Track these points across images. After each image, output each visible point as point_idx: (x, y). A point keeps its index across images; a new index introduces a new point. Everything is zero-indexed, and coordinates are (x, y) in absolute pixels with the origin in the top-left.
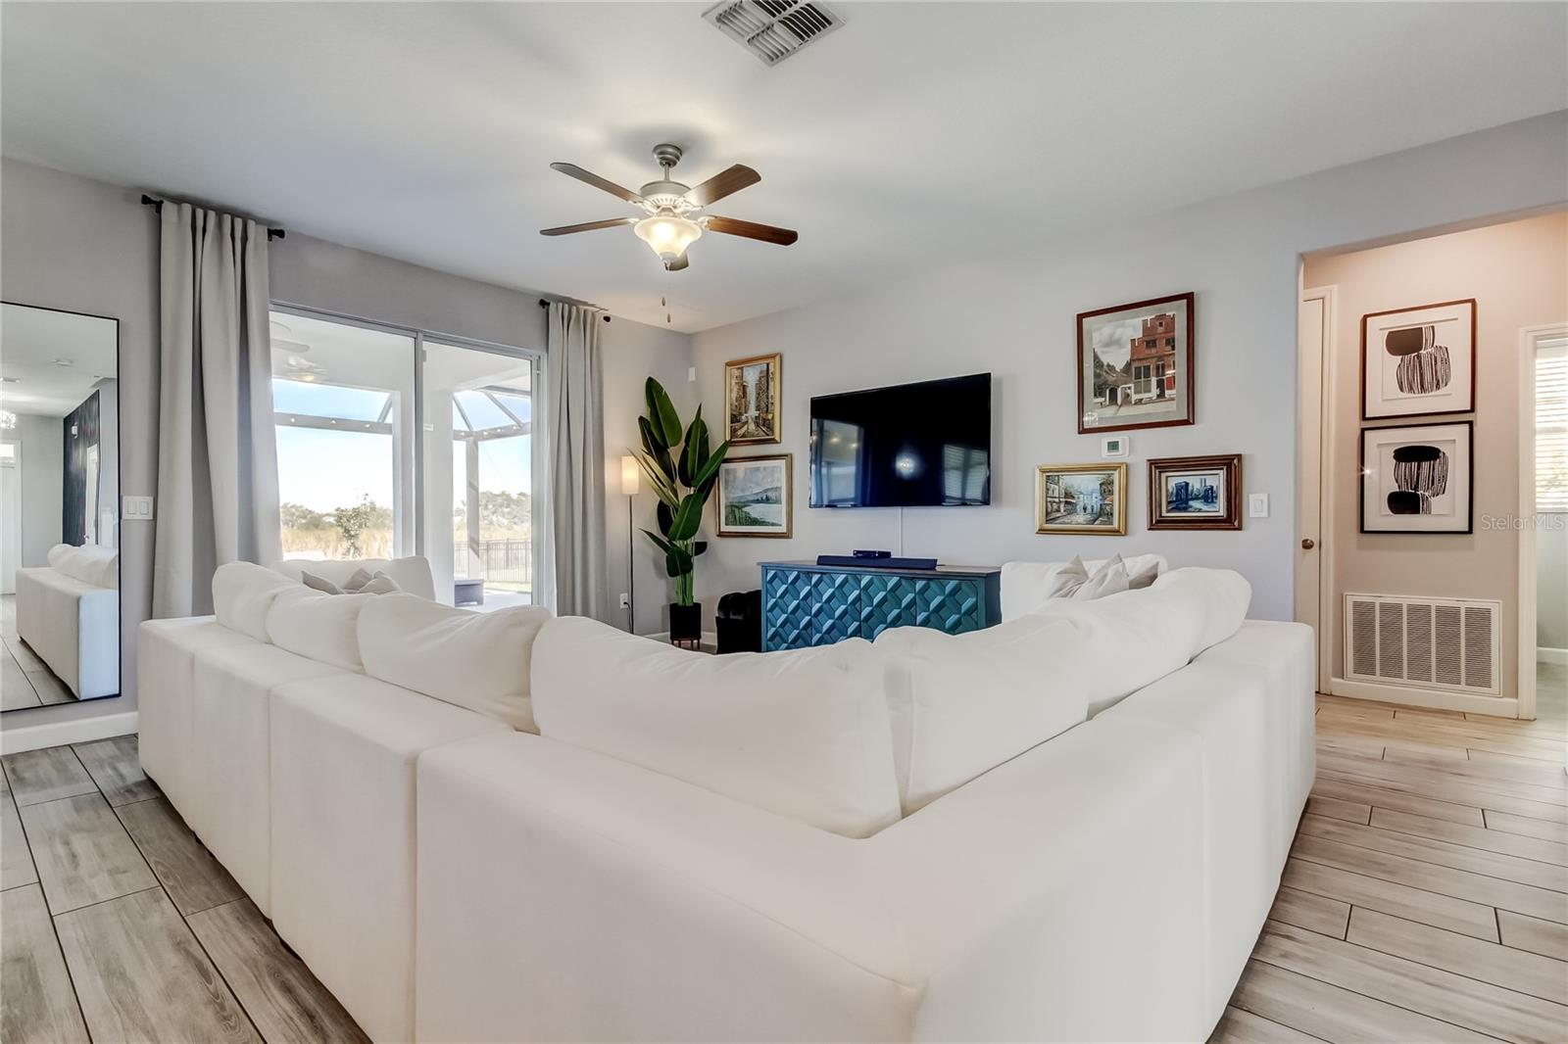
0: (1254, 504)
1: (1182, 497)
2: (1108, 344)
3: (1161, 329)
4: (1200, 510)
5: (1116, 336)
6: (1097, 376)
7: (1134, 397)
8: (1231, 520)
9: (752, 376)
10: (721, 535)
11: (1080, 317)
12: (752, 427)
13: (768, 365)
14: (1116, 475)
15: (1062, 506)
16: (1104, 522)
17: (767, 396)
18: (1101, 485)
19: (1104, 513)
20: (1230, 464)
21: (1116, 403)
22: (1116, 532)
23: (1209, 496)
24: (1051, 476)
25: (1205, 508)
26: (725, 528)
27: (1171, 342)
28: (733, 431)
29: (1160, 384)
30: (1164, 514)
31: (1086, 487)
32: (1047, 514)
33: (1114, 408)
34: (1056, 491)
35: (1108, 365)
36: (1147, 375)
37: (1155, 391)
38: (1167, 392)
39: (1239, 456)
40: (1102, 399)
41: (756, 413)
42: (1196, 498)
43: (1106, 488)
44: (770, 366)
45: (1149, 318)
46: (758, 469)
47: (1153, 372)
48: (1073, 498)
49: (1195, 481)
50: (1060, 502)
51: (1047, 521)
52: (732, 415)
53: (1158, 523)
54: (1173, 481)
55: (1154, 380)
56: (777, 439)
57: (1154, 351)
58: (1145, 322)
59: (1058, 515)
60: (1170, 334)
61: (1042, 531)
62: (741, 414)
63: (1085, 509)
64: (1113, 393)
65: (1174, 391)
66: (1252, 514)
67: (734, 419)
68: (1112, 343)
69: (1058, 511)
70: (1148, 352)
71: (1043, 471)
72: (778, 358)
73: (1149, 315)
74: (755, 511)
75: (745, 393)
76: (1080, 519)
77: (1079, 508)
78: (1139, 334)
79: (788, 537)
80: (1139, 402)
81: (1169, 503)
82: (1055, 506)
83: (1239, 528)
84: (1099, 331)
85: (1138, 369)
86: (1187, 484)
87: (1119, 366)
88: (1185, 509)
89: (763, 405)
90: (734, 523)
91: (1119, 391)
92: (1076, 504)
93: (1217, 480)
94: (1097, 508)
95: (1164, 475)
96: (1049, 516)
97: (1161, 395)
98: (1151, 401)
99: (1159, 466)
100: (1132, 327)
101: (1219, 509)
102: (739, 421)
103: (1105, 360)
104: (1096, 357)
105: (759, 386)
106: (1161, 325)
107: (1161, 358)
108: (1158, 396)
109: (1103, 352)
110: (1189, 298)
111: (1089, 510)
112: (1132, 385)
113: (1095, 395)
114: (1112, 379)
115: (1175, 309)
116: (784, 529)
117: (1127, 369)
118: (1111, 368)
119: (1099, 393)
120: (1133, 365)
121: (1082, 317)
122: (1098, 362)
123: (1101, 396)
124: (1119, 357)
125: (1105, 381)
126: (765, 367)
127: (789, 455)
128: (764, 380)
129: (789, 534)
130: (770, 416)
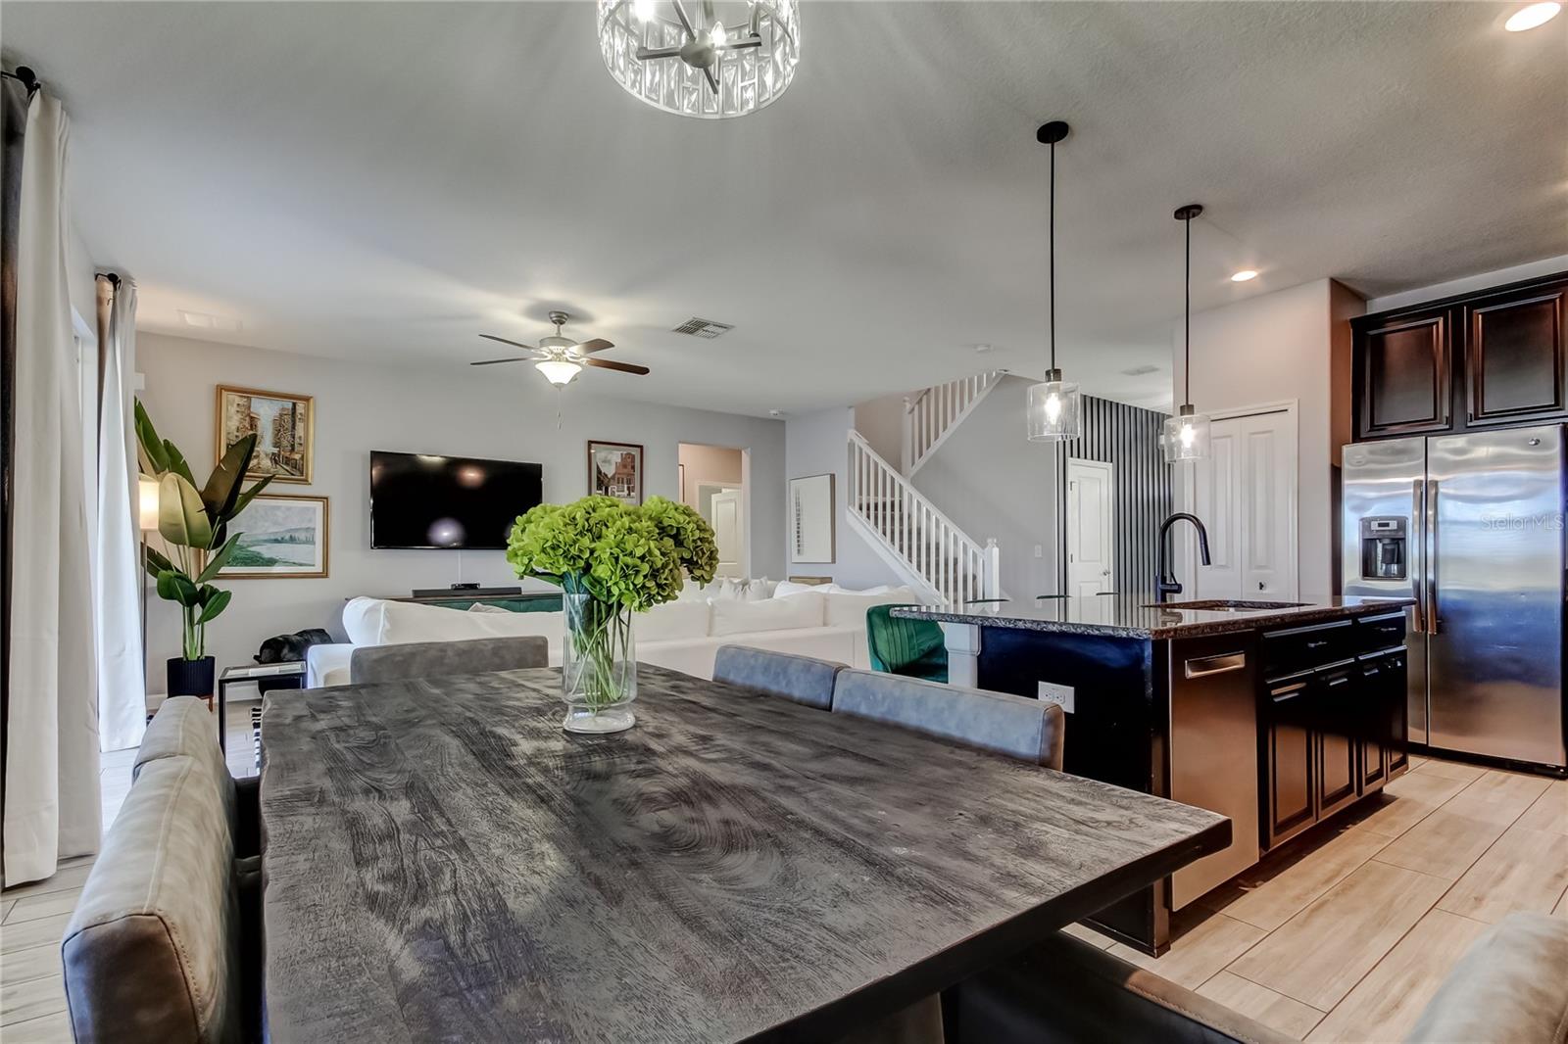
2: (604, 461)
3: (629, 460)
5: (609, 458)
6: (599, 477)
7: (617, 493)
9: (266, 413)
12: (267, 463)
13: (294, 405)
17: (293, 436)
27: (633, 468)
29: (629, 488)
35: (604, 473)
37: (626, 492)
38: (632, 494)
40: (601, 491)
41: (275, 450)
45: (625, 453)
46: (279, 508)
47: (625, 480)
52: (228, 445)
55: (626, 486)
56: (311, 481)
57: (626, 470)
58: (622, 455)
60: (633, 464)
64: (607, 489)
65: (635, 493)
68: (606, 461)
70: (623, 470)
72: (308, 400)
73: (625, 451)
74: (271, 551)
75: (253, 425)
78: (619, 460)
79: (321, 578)
80: (619, 496)
84: (600, 454)
85: (619, 478)
87: (610, 475)
89: (286, 444)
90: (234, 564)
91: (610, 488)
97: (629, 494)
98: (624, 497)
100: (617, 456)
103: (603, 470)
104: (598, 467)
105: (278, 423)
106: (629, 458)
107: (629, 475)
109: (602, 466)
112: (616, 487)
113: (598, 489)
114: (606, 481)
115: (635, 452)
116: (318, 568)
117: (613, 477)
118: (606, 475)
119: (599, 487)
120: (617, 476)
121: (590, 442)
122: (599, 472)
123: (601, 489)
124: (609, 471)
125: (602, 482)
126: (290, 406)
127: (327, 498)
128: (288, 419)
129: (324, 574)
130: (297, 457)
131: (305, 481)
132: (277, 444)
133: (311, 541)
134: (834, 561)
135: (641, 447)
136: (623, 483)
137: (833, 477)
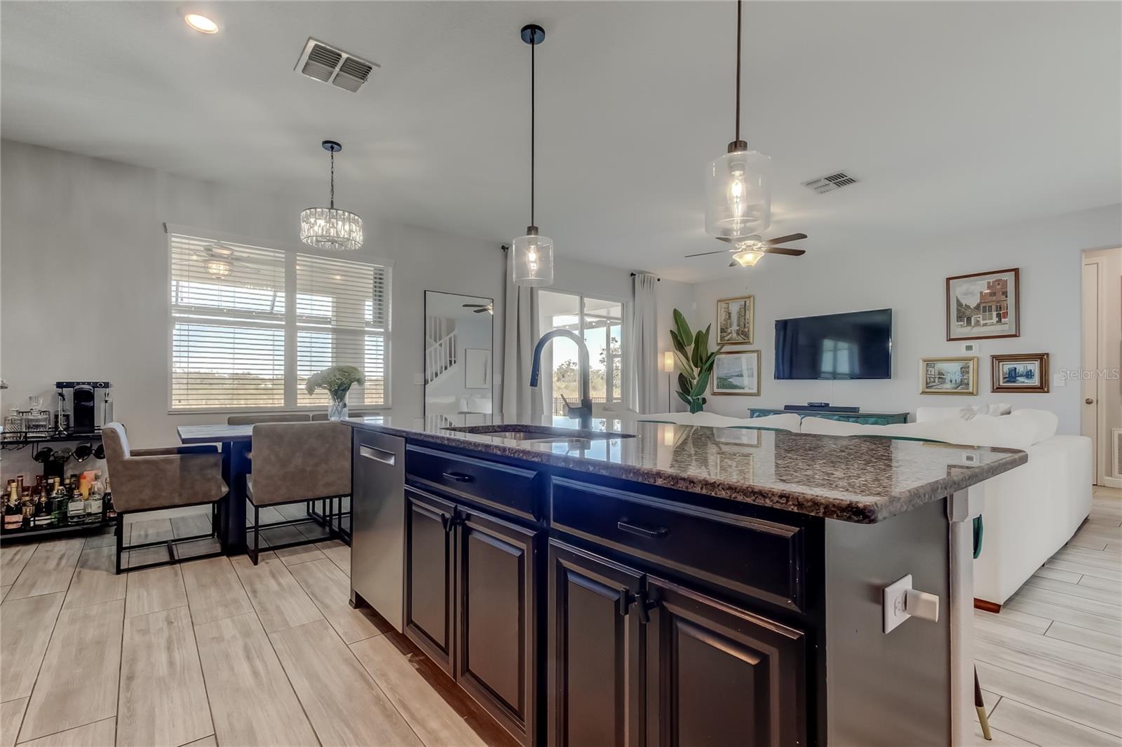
0: (1056, 379)
1: (1012, 375)
2: (966, 294)
3: (998, 287)
4: (1023, 382)
5: (971, 290)
6: (959, 310)
7: (982, 322)
8: (1043, 387)
9: (735, 308)
10: (714, 394)
11: (948, 279)
12: (734, 335)
13: (745, 302)
14: (971, 364)
15: (937, 380)
16: (963, 388)
17: (745, 319)
18: (961, 368)
19: (963, 383)
20: (1042, 358)
21: (971, 325)
22: (971, 394)
23: (1029, 375)
24: (929, 363)
25: (1026, 381)
26: (716, 390)
27: (1005, 294)
28: (722, 338)
29: (999, 316)
30: (1001, 384)
31: (952, 370)
32: (927, 384)
33: (969, 328)
34: (933, 371)
35: (966, 305)
36: (990, 310)
37: (995, 319)
38: (1003, 320)
39: (1047, 354)
40: (962, 323)
41: (738, 328)
42: (1021, 376)
43: (965, 370)
44: (746, 303)
45: (991, 281)
46: (736, 358)
47: (994, 308)
48: (944, 375)
49: (1021, 367)
50: (935, 377)
51: (927, 388)
52: (721, 328)
53: (997, 389)
54: (1006, 367)
55: (994, 314)
56: (751, 342)
57: (994, 298)
58: (989, 283)
59: (935, 384)
60: (1005, 290)
61: (923, 393)
62: (727, 328)
63: (951, 381)
64: (969, 320)
65: (1007, 319)
66: (1055, 385)
67: (723, 331)
68: (968, 293)
69: (934, 382)
70: (991, 298)
71: (924, 361)
72: (752, 298)
73: (992, 278)
74: (734, 381)
75: (730, 317)
76: (948, 386)
77: (948, 380)
78: (985, 289)
79: (758, 395)
80: (985, 325)
81: (1004, 378)
82: (932, 380)
83: (1048, 392)
84: (959, 289)
85: (985, 307)
86: (1015, 368)
87: (973, 305)
88: (1014, 382)
89: (742, 324)
90: (721, 388)
91: (973, 319)
92: (945, 379)
93: (1034, 366)
94: (959, 381)
95: (1001, 364)
96: (928, 385)
97: (1000, 321)
98: (992, 324)
99: (998, 359)
100: (981, 286)
101: (1035, 381)
102: (726, 332)
103: (964, 302)
104: (958, 301)
105: (739, 313)
106: (999, 284)
107: (999, 302)
108: (997, 322)
109: (962, 298)
110: (1016, 271)
111: (954, 382)
112: (981, 316)
113: (958, 321)
114: (968, 313)
115: (1009, 276)
116: (755, 391)
117: (978, 307)
118: (968, 307)
120: (982, 305)
122: (959, 304)
123: (961, 320)
124: (974, 301)
125: (964, 313)
126: (743, 303)
127: (760, 350)
128: (743, 310)
129: (758, 394)
130: (746, 330)
131: (748, 343)
132: (738, 324)
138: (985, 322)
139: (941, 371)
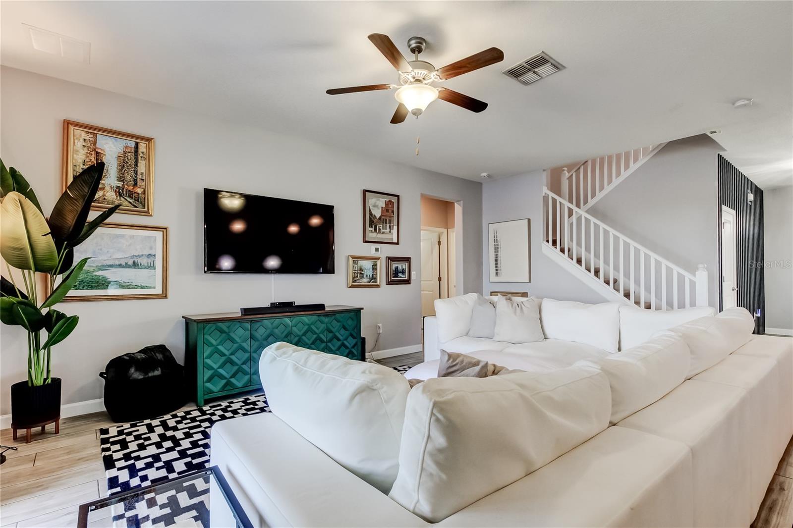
0: (414, 275)
1: (397, 272)
3: (390, 206)
4: (401, 277)
5: (377, 204)
6: (370, 218)
7: (382, 231)
8: (409, 281)
9: (109, 147)
13: (137, 144)
14: (378, 262)
15: (359, 275)
16: (373, 282)
17: (136, 172)
18: (373, 266)
19: (374, 278)
20: (409, 261)
21: (376, 232)
22: (377, 286)
23: (403, 272)
24: (356, 259)
27: (393, 212)
29: (390, 226)
30: (392, 278)
31: (367, 265)
32: (353, 278)
33: (376, 234)
34: (357, 267)
35: (374, 215)
37: (388, 230)
38: (392, 231)
39: (411, 258)
40: (372, 229)
42: (400, 272)
43: (374, 268)
45: (387, 200)
47: (387, 221)
48: (363, 271)
49: (401, 266)
50: (358, 273)
51: (353, 282)
52: (74, 174)
53: (389, 283)
54: (395, 265)
55: (388, 225)
56: (151, 212)
57: (388, 213)
58: (386, 202)
59: (357, 279)
60: (393, 209)
61: (353, 286)
63: (367, 276)
65: (394, 231)
66: (413, 279)
68: (375, 206)
69: (357, 277)
70: (386, 213)
71: (352, 258)
72: (151, 142)
73: (387, 199)
76: (365, 281)
77: (365, 275)
78: (384, 206)
80: (383, 233)
81: (393, 274)
82: (356, 275)
83: (411, 284)
84: (372, 200)
85: (383, 219)
86: (398, 267)
87: (378, 216)
88: (397, 277)
89: (129, 179)
91: (377, 227)
94: (371, 276)
95: (392, 263)
96: (354, 280)
98: (387, 233)
99: (390, 259)
100: (382, 202)
101: (405, 277)
103: (373, 213)
104: (370, 210)
105: (122, 160)
106: (390, 204)
107: (390, 217)
108: (389, 232)
109: (373, 209)
111: (368, 277)
112: (381, 225)
113: (369, 227)
114: (375, 221)
115: (394, 200)
116: (158, 290)
117: (380, 218)
118: (375, 217)
119: (371, 226)
120: (383, 217)
121: (365, 191)
122: (371, 214)
123: (372, 227)
124: (377, 213)
125: (373, 222)
126: (133, 145)
127: (166, 229)
128: (131, 156)
129: (164, 295)
130: (139, 191)
131: (147, 213)
132: (121, 178)
133: (152, 267)
134: (530, 281)
135: (398, 196)
136: (386, 223)
137: (529, 220)
138: (384, 231)
139: (363, 268)
